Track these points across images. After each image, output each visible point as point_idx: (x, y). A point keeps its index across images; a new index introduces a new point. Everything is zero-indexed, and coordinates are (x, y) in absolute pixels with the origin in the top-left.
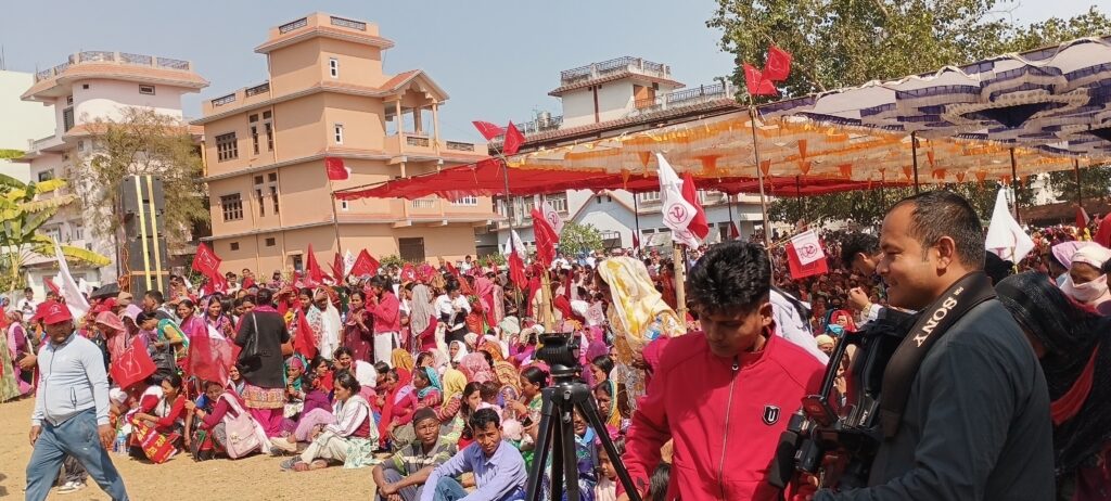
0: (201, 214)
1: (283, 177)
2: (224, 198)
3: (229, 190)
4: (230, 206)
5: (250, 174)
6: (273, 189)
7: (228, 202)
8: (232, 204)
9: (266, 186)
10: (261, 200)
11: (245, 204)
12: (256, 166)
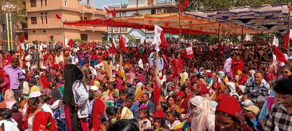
0: (25, 21)
1: (49, 14)
2: (32, 18)
3: (33, 16)
4: (33, 20)
5: (40, 12)
6: (46, 17)
7: (33, 19)
8: (34, 20)
9: (44, 15)
10: (42, 19)
11: (38, 20)
12: (41, 10)
